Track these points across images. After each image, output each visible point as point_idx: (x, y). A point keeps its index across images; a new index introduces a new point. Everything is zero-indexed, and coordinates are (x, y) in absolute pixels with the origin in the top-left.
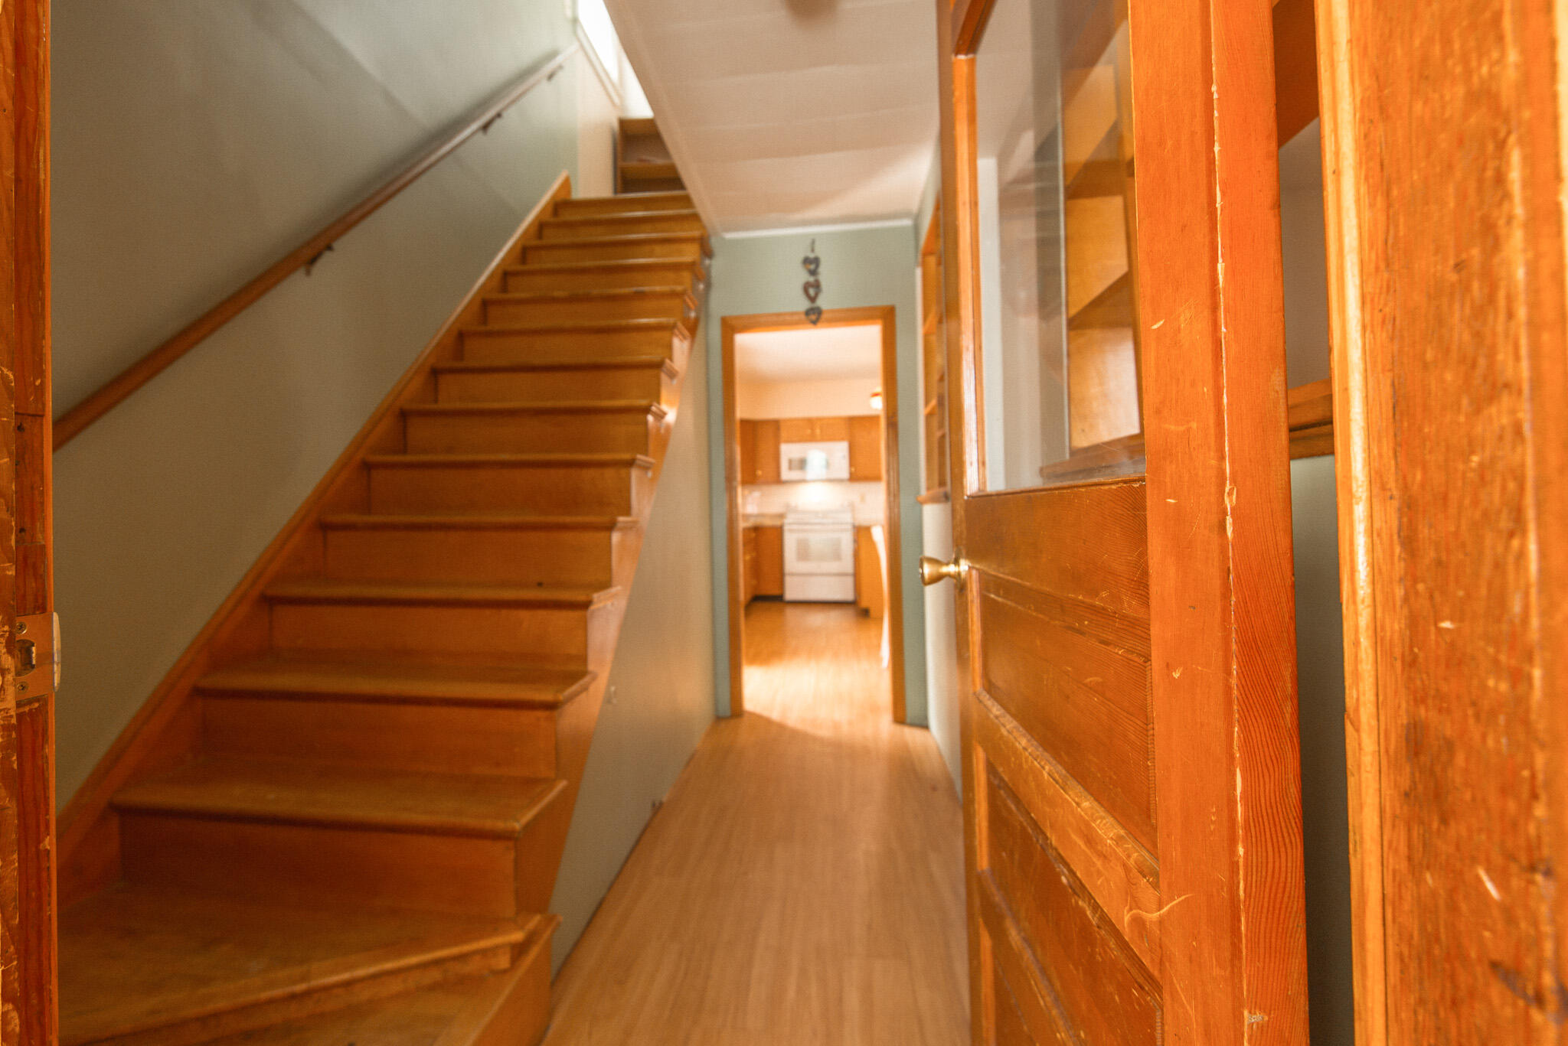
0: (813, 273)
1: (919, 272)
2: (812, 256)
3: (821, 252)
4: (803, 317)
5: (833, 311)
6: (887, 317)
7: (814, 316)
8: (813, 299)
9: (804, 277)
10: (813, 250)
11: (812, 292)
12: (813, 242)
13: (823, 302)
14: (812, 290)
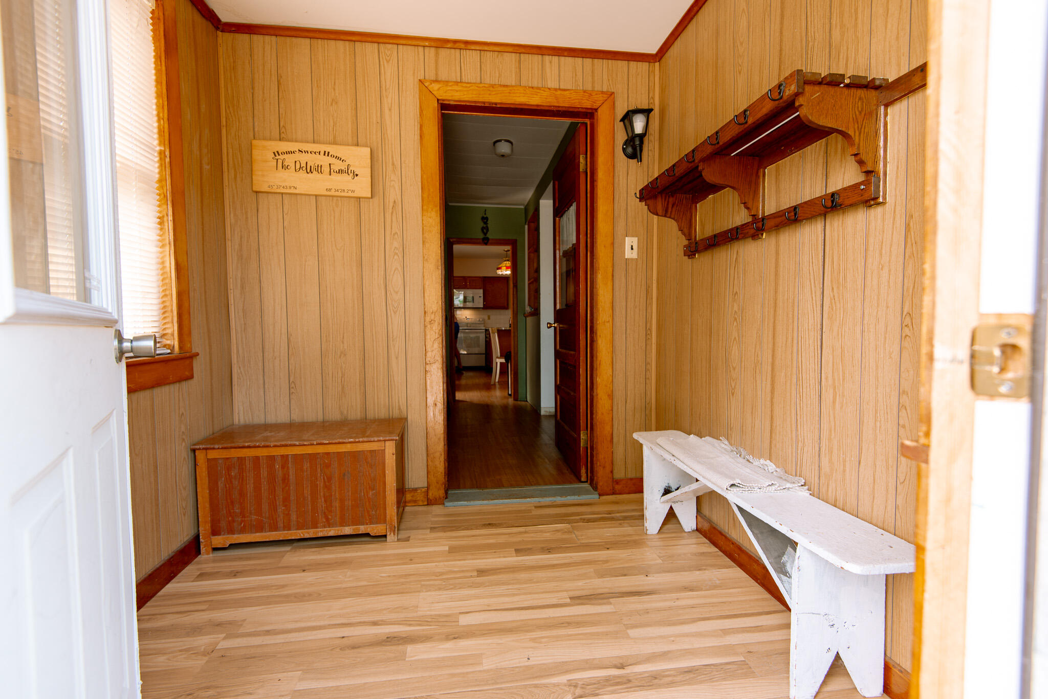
0: (486, 223)
1: (526, 227)
2: (485, 216)
3: (488, 215)
4: (481, 241)
5: (492, 239)
6: (513, 243)
7: (486, 241)
8: (485, 234)
9: (482, 224)
10: (485, 214)
11: (485, 231)
12: (486, 210)
13: (489, 236)
14: (485, 230)
